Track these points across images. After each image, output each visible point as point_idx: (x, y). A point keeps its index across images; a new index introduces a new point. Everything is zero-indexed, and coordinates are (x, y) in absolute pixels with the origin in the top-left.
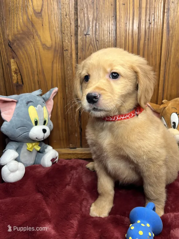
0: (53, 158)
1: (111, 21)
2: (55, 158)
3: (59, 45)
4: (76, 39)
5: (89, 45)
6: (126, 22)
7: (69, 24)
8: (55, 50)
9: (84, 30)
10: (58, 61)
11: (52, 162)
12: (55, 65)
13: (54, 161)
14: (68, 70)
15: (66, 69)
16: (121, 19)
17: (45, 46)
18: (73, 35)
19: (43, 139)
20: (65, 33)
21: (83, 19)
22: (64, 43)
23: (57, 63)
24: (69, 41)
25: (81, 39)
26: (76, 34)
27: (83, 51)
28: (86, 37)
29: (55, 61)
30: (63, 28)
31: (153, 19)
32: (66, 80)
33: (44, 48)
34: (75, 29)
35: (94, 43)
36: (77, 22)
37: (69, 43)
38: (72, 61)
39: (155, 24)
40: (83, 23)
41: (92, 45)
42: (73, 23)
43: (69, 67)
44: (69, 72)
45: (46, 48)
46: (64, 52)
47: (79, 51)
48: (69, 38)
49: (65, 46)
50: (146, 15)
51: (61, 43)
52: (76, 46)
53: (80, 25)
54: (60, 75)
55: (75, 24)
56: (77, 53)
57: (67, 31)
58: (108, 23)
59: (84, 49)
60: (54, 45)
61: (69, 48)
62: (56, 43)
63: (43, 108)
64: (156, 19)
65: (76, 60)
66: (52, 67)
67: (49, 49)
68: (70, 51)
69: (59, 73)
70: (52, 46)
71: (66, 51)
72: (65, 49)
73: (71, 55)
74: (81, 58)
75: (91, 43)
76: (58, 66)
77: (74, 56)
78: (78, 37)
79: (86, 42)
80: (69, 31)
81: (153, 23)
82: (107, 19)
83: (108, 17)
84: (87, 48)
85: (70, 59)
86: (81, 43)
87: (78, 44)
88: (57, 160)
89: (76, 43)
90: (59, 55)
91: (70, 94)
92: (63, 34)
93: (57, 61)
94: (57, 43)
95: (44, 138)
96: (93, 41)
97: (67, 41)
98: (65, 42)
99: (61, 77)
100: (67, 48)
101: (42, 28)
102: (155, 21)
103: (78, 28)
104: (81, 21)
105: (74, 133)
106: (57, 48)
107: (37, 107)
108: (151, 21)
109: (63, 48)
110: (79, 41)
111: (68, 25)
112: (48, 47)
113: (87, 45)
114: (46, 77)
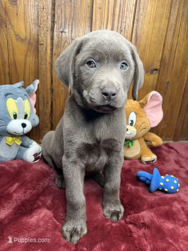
0: (36, 153)
1: (86, 22)
2: (38, 153)
3: (34, 38)
4: (52, 35)
5: (65, 43)
6: (101, 26)
7: (46, 18)
8: (29, 43)
9: (61, 27)
10: (32, 55)
11: (35, 157)
12: (28, 58)
13: (37, 156)
14: (42, 65)
15: (40, 64)
16: (96, 22)
17: (18, 37)
18: (49, 30)
19: (22, 134)
20: (41, 27)
21: (60, 16)
22: (39, 37)
23: (30, 56)
24: (45, 36)
25: (57, 35)
26: (52, 30)
27: (58, 47)
28: (62, 35)
29: (29, 54)
30: (39, 21)
31: (124, 27)
32: (40, 74)
33: (17, 39)
34: (51, 24)
35: (69, 41)
36: (54, 18)
37: (45, 38)
38: (47, 56)
39: (126, 32)
40: (60, 20)
41: (67, 43)
42: (50, 17)
43: (43, 62)
44: (43, 67)
45: (20, 39)
46: (39, 46)
47: (54, 47)
48: (45, 32)
49: (40, 40)
50: (118, 22)
51: (36, 37)
52: (51, 42)
53: (57, 20)
54: (33, 69)
55: (52, 19)
56: (52, 49)
57: (44, 25)
58: (83, 24)
59: (59, 46)
60: (28, 38)
61: (45, 43)
62: (30, 35)
63: (24, 101)
64: (126, 28)
65: (50, 55)
66: (26, 60)
67: (22, 40)
68: (45, 46)
69: (32, 67)
70: (26, 38)
71: (42, 45)
72: (40, 43)
73: (46, 50)
74: (56, 55)
75: (66, 41)
76: (31, 59)
77: (49, 51)
78: (54, 33)
79: (62, 40)
80: (46, 25)
81: (123, 31)
82: (83, 19)
83: (84, 18)
84: (62, 45)
85: (44, 54)
86: (57, 39)
87: (54, 40)
88: (40, 155)
89: (52, 39)
90: (34, 49)
91: (42, 89)
92: (39, 27)
93: (30, 54)
94: (32, 36)
95: (23, 132)
96: (68, 39)
97: (42, 35)
98: (41, 36)
99: (34, 71)
100: (42, 43)
101: (16, 17)
102: (126, 29)
103: (54, 24)
104: (58, 17)
105: (44, 129)
106: (32, 41)
107: (16, 100)
108: (122, 28)
109: (38, 42)
110: (55, 38)
111: (44, 19)
112: (22, 39)
113: (63, 42)
114: (18, 70)
